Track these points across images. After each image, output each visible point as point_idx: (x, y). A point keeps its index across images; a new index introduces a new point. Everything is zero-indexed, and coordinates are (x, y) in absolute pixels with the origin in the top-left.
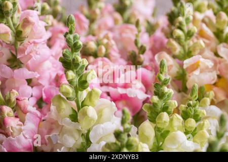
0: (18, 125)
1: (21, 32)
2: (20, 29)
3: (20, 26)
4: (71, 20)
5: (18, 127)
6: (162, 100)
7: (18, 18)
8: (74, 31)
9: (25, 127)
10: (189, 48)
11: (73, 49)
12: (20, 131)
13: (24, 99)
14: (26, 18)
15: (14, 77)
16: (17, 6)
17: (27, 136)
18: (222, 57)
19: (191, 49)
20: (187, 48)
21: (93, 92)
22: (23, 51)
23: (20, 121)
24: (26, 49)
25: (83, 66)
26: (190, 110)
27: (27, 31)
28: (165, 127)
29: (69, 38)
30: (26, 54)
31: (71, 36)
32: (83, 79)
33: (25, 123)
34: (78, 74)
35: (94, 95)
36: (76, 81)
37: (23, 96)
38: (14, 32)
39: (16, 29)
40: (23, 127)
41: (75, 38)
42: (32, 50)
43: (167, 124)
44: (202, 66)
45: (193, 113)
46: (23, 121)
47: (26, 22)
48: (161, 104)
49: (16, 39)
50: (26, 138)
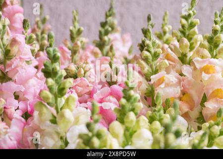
0: (5, 128)
1: (10, 50)
2: (9, 48)
3: (9, 46)
4: (51, 35)
5: (4, 130)
6: (130, 103)
7: (8, 39)
8: (53, 45)
9: (10, 130)
10: (156, 68)
11: (53, 60)
12: (6, 133)
13: (11, 108)
14: (14, 39)
15: (3, 90)
16: (6, 29)
17: (12, 138)
18: (185, 76)
19: (158, 68)
20: (154, 67)
21: (70, 98)
22: (10, 65)
23: (7, 125)
24: (13, 63)
25: (62, 75)
26: (156, 114)
27: (15, 50)
28: (132, 126)
29: (49, 50)
30: (13, 67)
31: (51, 49)
32: (62, 86)
33: (11, 127)
34: (57, 82)
35: (70, 100)
36: (55, 88)
37: (10, 105)
38: (3, 51)
39: (5, 49)
40: (8, 130)
41: (54, 51)
42: (18, 65)
43: (134, 123)
44: (166, 80)
45: (158, 118)
46: (9, 125)
47: (14, 42)
48: (128, 106)
49: (5, 57)
50: (11, 140)
